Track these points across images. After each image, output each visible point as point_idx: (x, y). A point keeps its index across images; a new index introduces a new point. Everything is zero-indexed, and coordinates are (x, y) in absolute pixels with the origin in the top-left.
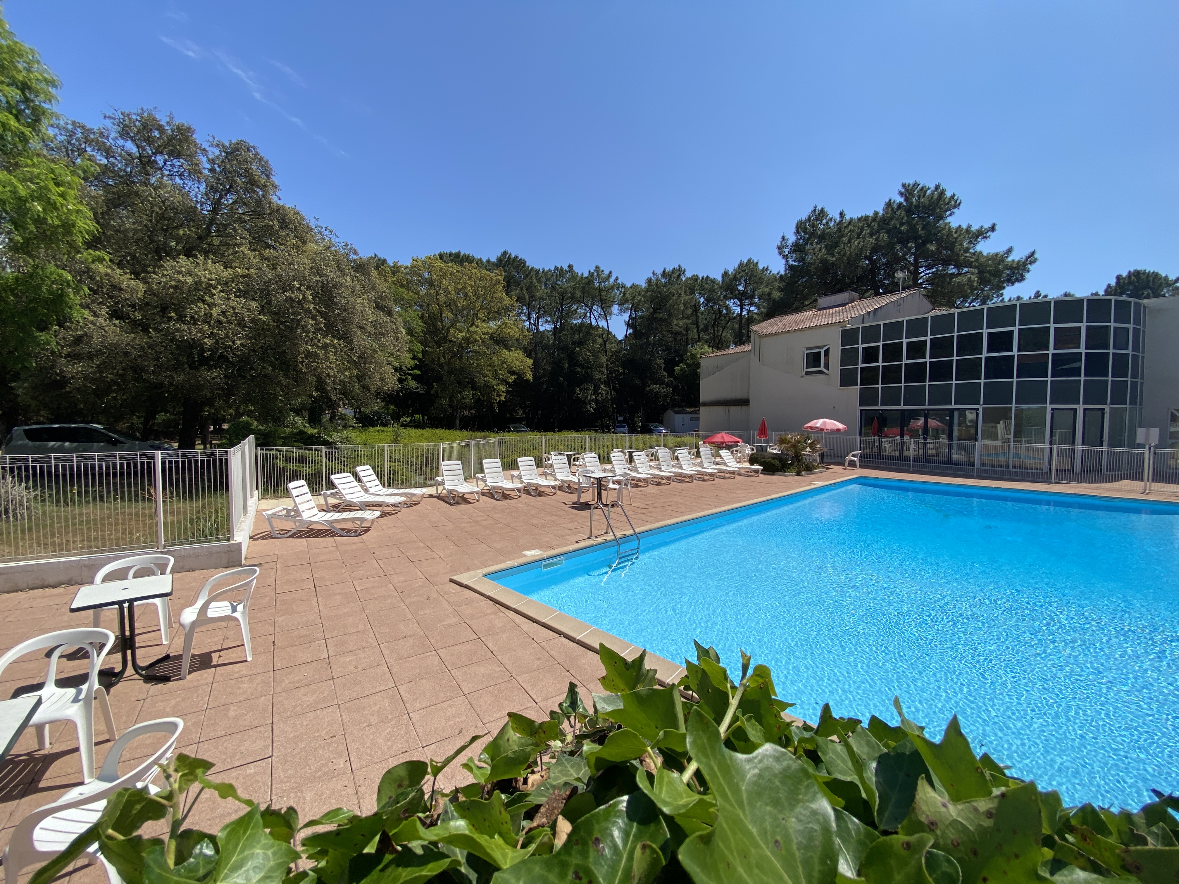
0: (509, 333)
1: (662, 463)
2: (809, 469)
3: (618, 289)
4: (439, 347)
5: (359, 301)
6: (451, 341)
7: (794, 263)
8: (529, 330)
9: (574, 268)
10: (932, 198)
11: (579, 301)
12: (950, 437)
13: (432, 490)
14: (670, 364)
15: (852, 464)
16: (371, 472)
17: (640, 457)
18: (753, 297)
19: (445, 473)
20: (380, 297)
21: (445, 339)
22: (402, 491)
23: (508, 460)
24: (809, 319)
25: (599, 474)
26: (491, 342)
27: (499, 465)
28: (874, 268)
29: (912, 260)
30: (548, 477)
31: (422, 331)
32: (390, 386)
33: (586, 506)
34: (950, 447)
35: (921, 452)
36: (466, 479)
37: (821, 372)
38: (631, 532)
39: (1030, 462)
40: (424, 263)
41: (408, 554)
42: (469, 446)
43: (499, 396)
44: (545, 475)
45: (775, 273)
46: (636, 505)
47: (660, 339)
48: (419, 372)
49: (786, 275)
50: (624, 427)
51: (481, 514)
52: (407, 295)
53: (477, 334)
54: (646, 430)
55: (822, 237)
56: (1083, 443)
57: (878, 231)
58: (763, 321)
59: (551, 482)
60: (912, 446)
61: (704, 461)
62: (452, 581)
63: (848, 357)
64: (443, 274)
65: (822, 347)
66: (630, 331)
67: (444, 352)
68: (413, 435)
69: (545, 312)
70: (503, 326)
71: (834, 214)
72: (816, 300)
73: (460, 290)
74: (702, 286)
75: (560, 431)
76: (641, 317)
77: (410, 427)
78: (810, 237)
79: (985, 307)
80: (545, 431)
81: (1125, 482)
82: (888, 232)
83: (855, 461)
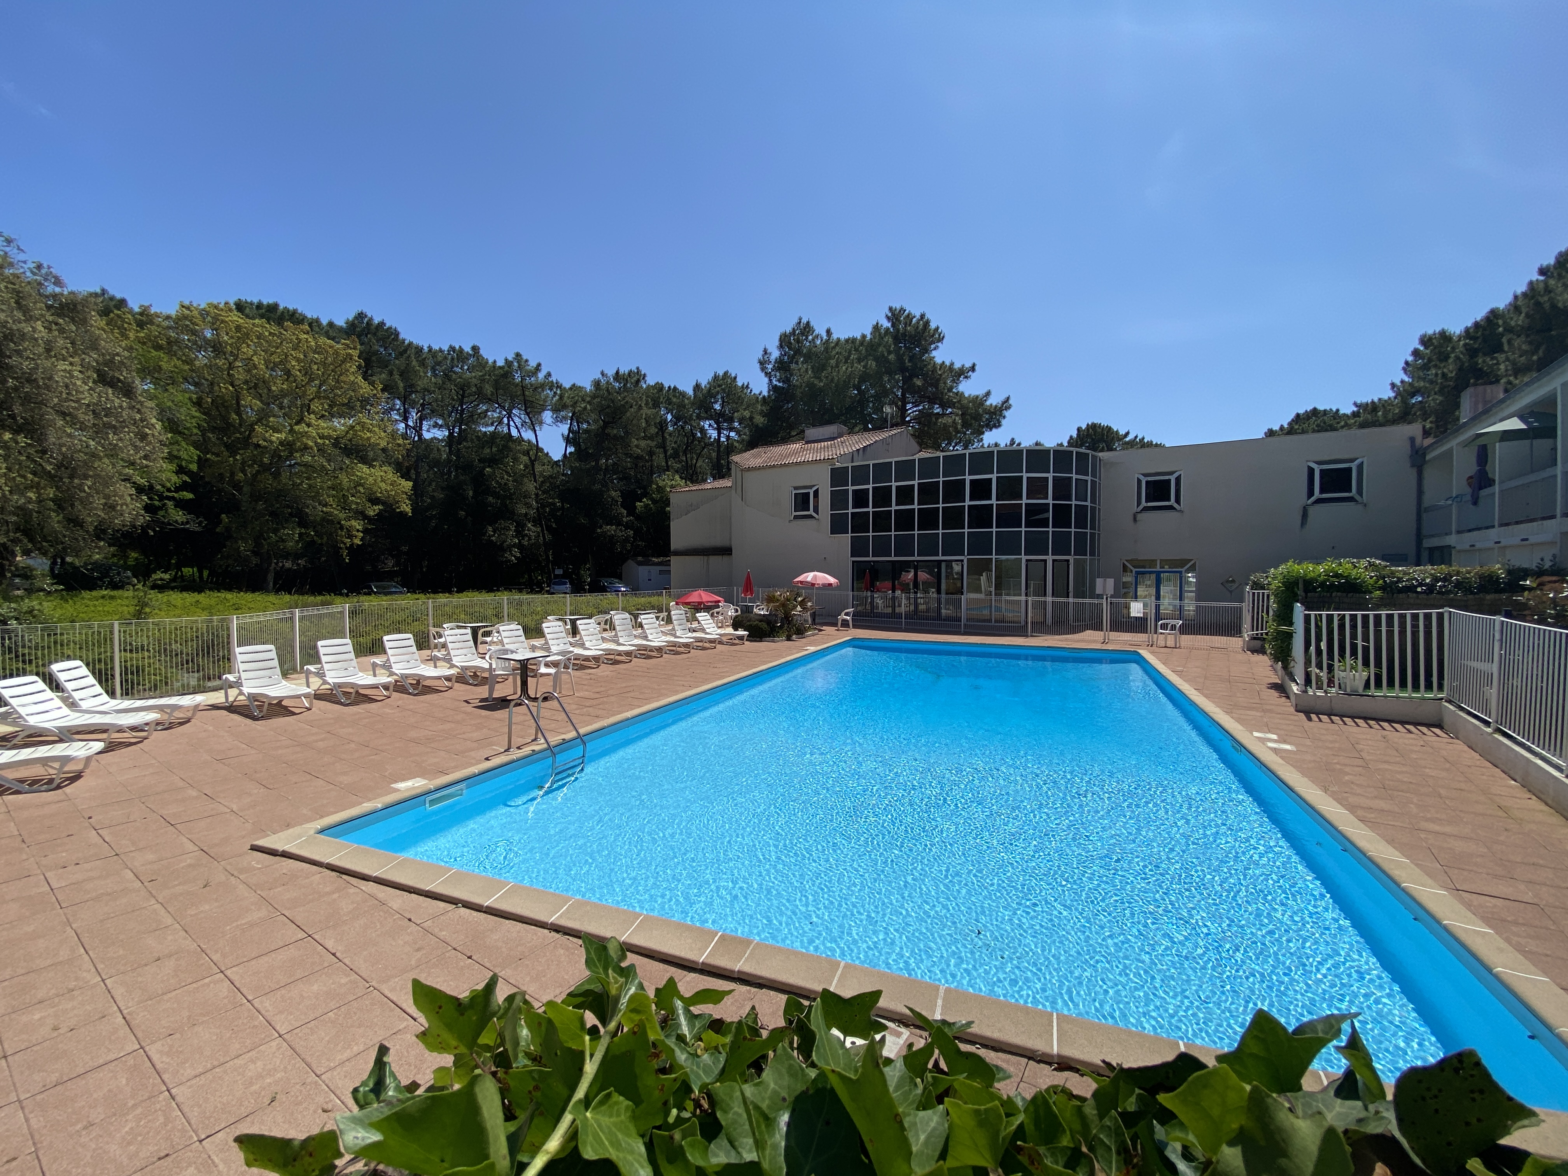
0: (369, 439)
1: (619, 634)
2: (800, 632)
3: (551, 390)
4: (233, 454)
5: (62, 366)
6: (258, 446)
7: (778, 384)
8: (405, 436)
9: (481, 352)
10: (918, 327)
11: (489, 400)
12: (939, 592)
13: (217, 697)
14: (629, 498)
15: (845, 624)
16: (84, 671)
17: (588, 627)
18: (731, 420)
19: (242, 667)
20: (110, 363)
21: (246, 442)
22: (151, 702)
23: (366, 640)
24: (796, 453)
25: (523, 654)
26: (337, 451)
27: (350, 648)
28: (862, 400)
29: (900, 394)
30: (439, 664)
31: (199, 427)
32: (128, 518)
33: (503, 703)
34: (939, 601)
35: (912, 608)
36: (285, 675)
37: (811, 517)
38: (573, 734)
39: (1010, 616)
40: (204, 313)
41: (164, 812)
42: (292, 619)
43: (350, 536)
44: (434, 660)
45: (757, 393)
46: (581, 694)
47: (614, 464)
48: (190, 496)
49: (769, 396)
50: (565, 583)
51: (315, 730)
52: (167, 364)
53: (309, 437)
54: (597, 588)
55: (809, 357)
56: (1053, 595)
57: (866, 357)
58: (745, 451)
59: (444, 670)
60: (904, 601)
61: (676, 627)
62: (254, 848)
63: (838, 499)
64: (243, 335)
65: (811, 487)
66: (571, 449)
67: (243, 463)
68: (179, 602)
69: (433, 411)
70: (358, 428)
71: (820, 329)
72: (804, 431)
73: (276, 365)
74: (669, 399)
75: (460, 591)
76: (586, 431)
77: (173, 589)
78: (795, 354)
79: (967, 452)
80: (435, 592)
81: (1088, 632)
82: (876, 359)
83: (847, 621)
